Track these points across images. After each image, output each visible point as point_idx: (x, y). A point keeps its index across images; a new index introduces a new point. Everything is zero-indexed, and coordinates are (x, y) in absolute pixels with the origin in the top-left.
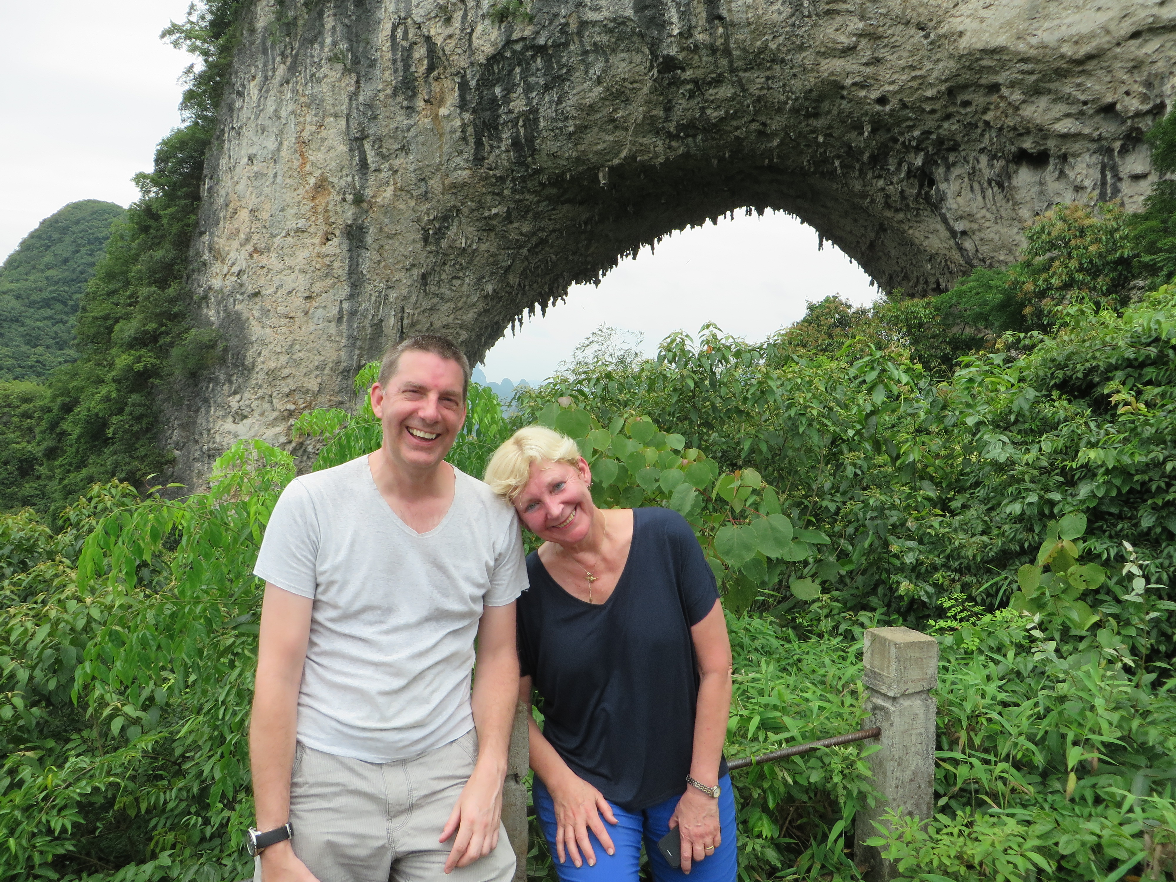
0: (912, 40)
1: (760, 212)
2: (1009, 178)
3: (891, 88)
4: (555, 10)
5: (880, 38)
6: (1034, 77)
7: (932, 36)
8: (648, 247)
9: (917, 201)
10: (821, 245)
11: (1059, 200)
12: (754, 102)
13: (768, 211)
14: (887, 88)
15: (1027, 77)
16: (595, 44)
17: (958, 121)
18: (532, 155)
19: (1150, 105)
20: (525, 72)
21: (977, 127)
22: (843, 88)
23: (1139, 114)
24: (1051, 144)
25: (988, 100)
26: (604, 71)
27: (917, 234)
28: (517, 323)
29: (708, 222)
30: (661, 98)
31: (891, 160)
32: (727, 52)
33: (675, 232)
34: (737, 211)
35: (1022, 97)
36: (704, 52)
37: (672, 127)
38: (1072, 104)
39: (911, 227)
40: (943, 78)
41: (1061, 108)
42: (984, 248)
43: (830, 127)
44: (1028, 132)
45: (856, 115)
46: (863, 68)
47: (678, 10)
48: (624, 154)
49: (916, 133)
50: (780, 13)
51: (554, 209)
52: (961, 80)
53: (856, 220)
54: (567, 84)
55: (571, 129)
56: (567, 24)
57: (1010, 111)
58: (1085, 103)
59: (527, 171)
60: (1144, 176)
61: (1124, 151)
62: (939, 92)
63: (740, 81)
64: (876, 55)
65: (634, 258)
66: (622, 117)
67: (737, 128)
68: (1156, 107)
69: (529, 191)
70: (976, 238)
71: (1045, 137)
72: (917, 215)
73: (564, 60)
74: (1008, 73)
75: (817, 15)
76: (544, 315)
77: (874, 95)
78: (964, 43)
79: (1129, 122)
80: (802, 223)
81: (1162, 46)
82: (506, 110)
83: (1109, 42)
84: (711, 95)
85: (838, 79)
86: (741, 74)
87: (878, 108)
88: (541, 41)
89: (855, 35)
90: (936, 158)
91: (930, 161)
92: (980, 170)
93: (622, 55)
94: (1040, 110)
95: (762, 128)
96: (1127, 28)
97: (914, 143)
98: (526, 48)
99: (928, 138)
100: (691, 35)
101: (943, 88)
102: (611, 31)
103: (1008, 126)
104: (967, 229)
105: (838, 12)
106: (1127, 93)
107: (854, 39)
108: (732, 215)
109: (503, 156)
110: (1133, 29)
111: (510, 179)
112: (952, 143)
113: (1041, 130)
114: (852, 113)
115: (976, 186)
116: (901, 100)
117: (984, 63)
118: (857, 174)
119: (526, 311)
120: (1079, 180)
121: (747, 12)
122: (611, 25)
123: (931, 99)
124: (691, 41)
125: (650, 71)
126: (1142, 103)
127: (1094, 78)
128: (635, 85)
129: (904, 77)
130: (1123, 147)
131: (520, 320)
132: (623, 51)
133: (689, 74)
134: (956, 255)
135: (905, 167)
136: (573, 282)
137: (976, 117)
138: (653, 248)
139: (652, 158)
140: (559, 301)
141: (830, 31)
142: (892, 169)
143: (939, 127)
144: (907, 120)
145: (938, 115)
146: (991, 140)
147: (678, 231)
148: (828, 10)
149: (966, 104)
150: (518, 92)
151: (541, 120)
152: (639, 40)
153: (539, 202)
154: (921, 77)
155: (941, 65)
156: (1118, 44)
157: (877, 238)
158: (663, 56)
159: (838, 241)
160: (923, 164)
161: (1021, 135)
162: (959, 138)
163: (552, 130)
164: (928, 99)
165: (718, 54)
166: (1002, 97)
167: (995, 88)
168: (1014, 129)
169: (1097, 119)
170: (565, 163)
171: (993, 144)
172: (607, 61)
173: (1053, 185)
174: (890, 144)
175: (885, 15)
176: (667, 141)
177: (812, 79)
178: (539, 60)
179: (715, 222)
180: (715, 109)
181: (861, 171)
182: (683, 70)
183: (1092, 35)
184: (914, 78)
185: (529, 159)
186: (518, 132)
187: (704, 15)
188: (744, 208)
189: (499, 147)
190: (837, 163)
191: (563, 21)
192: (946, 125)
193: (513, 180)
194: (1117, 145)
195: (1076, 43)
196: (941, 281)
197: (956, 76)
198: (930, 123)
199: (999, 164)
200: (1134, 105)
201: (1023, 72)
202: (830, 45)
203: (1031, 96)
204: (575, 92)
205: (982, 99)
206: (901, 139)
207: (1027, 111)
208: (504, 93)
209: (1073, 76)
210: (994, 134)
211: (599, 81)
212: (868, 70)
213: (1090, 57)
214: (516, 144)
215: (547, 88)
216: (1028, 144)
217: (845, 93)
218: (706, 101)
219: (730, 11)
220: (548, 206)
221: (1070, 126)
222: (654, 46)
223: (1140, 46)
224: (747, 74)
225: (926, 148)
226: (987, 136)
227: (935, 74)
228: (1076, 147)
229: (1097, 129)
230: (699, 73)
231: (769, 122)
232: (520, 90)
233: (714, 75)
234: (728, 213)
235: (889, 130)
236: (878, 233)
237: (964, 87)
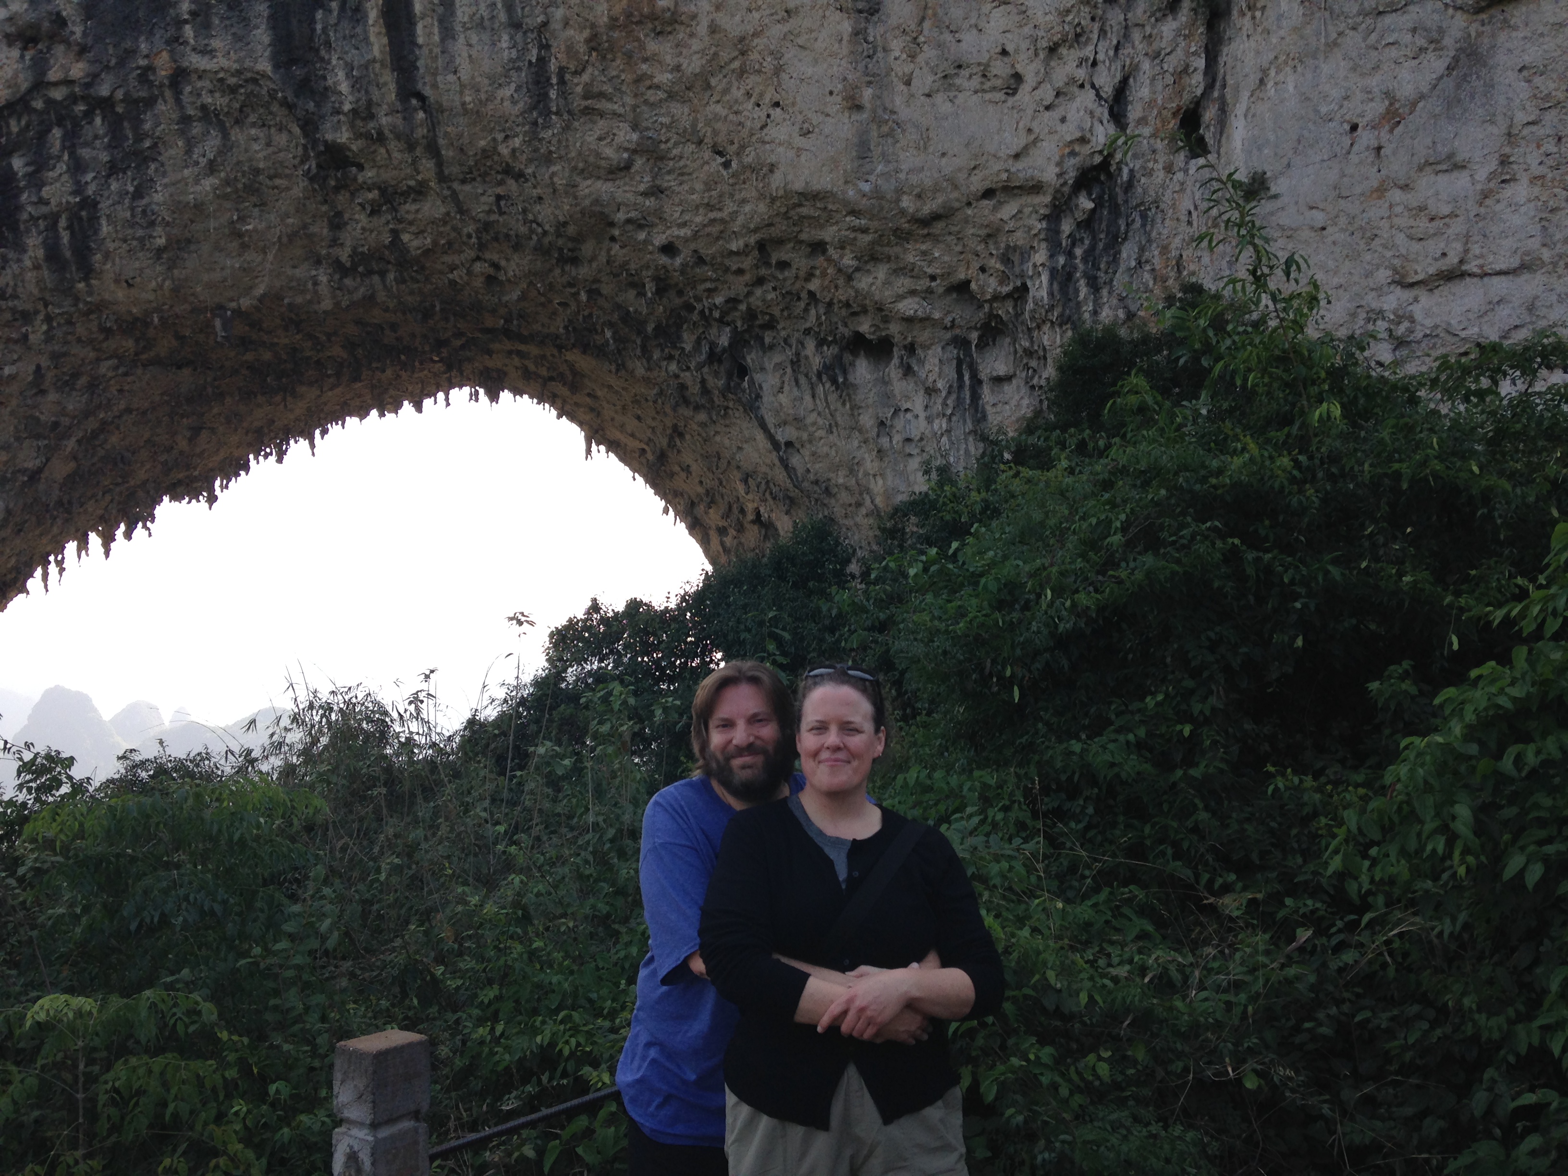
0: (706, 168)
1: (494, 397)
2: (845, 372)
3: (682, 232)
4: (128, 44)
5: (662, 158)
6: (867, 238)
7: (734, 164)
8: (303, 443)
9: (724, 396)
10: (589, 451)
11: (908, 405)
12: (478, 231)
13: (506, 396)
14: (676, 232)
15: (860, 236)
16: (204, 107)
17: (774, 289)
18: (86, 279)
19: (1011, 287)
20: (71, 140)
21: (799, 299)
22: (612, 224)
23: (996, 297)
24: (894, 329)
25: (812, 263)
26: (220, 153)
27: (727, 442)
28: (53, 569)
29: (407, 407)
30: (324, 208)
31: (685, 336)
32: (433, 150)
33: (352, 422)
34: (454, 393)
35: (855, 263)
36: (393, 145)
37: (344, 255)
38: (917, 277)
39: (717, 433)
40: (752, 226)
41: (903, 283)
42: (817, 466)
43: (596, 281)
44: (865, 311)
45: (633, 266)
46: (640, 199)
47: (348, 76)
48: (260, 290)
49: (719, 300)
50: (514, 102)
51: (126, 374)
52: (775, 232)
53: (639, 418)
54: (153, 166)
55: (161, 241)
56: (150, 68)
57: (841, 282)
58: (933, 278)
59: (76, 305)
60: (1008, 378)
61: (982, 345)
62: (746, 246)
63: (454, 194)
64: (658, 182)
65: (280, 460)
66: (255, 230)
67: (453, 268)
68: (1016, 289)
69: (79, 340)
70: (806, 452)
71: (886, 320)
72: (726, 414)
73: (147, 126)
74: (835, 228)
75: (569, 112)
76: (107, 554)
77: (659, 240)
78: (777, 181)
79: (987, 307)
80: (559, 416)
81: (1020, 211)
82: (34, 199)
83: (958, 200)
84: (408, 212)
85: (606, 210)
86: (456, 186)
87: (664, 260)
88: (104, 90)
89: (626, 150)
90: (747, 336)
91: (739, 342)
92: (807, 357)
93: (253, 132)
94: (879, 282)
95: (491, 271)
96: (977, 183)
97: (716, 314)
98: (73, 99)
99: (736, 309)
100: (372, 116)
101: (752, 240)
102: (233, 90)
103: (840, 301)
104: (793, 439)
105: (602, 114)
106: (983, 269)
107: (625, 155)
108: (447, 399)
109: (30, 275)
110: (987, 184)
111: (41, 317)
112: (767, 317)
113: (880, 310)
114: (627, 263)
115: (803, 380)
116: (695, 251)
117: (804, 211)
118: (638, 352)
119: (71, 547)
120: (931, 380)
121: (461, 93)
122: (232, 81)
123: (737, 253)
124: (371, 125)
125: (302, 162)
126: (1001, 283)
127: (942, 246)
128: (278, 182)
129: (698, 219)
130: (980, 338)
131: (60, 564)
132: (254, 125)
133: (369, 174)
134: (780, 475)
135: (705, 348)
136: (166, 499)
137: (798, 285)
138: (312, 446)
139: (310, 302)
140: (139, 531)
141: (591, 138)
142: (688, 347)
143: (749, 294)
144: (705, 280)
145: (747, 277)
146: (818, 318)
147: (355, 420)
148: (587, 108)
149: (783, 265)
150: (58, 171)
151: (104, 222)
152: (284, 111)
153: (98, 360)
154: (722, 221)
155: (747, 208)
156: (969, 204)
157: (671, 445)
158: (326, 142)
159: (613, 446)
160: (730, 345)
161: (854, 314)
162: (776, 311)
163: (125, 241)
164: (732, 253)
165: (419, 151)
166: (829, 260)
167: (818, 247)
168: (847, 305)
169: (948, 299)
170: (152, 297)
171: (821, 324)
172: (225, 135)
173: (899, 386)
174: (683, 313)
175: (669, 127)
176: (337, 277)
177: (567, 207)
178: (98, 121)
179: (419, 408)
180: (417, 234)
181: (644, 348)
182: (361, 167)
183: (936, 189)
184: (713, 221)
185: (81, 285)
186: (57, 237)
187: (392, 86)
188: (466, 390)
189: (19, 260)
190: (608, 334)
191: (143, 62)
192: (758, 292)
193: (49, 319)
194: (974, 336)
195: (919, 196)
196: (762, 510)
197: (771, 225)
198: (738, 286)
199: (830, 352)
200: (992, 285)
201: (854, 229)
202: (591, 159)
203: (866, 262)
204: (166, 180)
205: (804, 261)
206: (699, 307)
207: (863, 283)
208: (30, 169)
209: (916, 241)
210: (822, 311)
211: (212, 168)
212: (647, 203)
213: (936, 217)
214: (53, 255)
215: (113, 169)
216: (865, 327)
217: (616, 232)
218: (400, 221)
219: (435, 86)
220: (116, 368)
221: (916, 307)
222: (309, 125)
223: (995, 209)
224: (467, 188)
225: (734, 322)
226: (813, 312)
227: (741, 219)
228: (924, 336)
229: (949, 312)
230: (388, 175)
231: (503, 263)
232: (62, 167)
233: (412, 183)
234: (441, 395)
235: (680, 293)
236: (671, 438)
237: (780, 242)
